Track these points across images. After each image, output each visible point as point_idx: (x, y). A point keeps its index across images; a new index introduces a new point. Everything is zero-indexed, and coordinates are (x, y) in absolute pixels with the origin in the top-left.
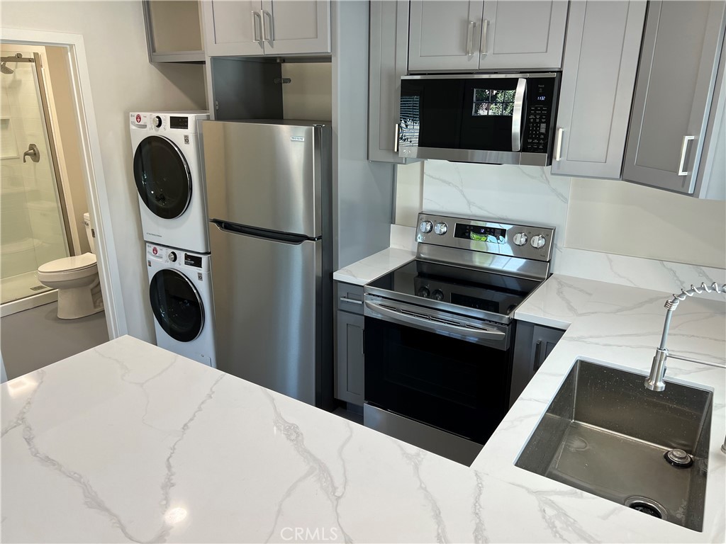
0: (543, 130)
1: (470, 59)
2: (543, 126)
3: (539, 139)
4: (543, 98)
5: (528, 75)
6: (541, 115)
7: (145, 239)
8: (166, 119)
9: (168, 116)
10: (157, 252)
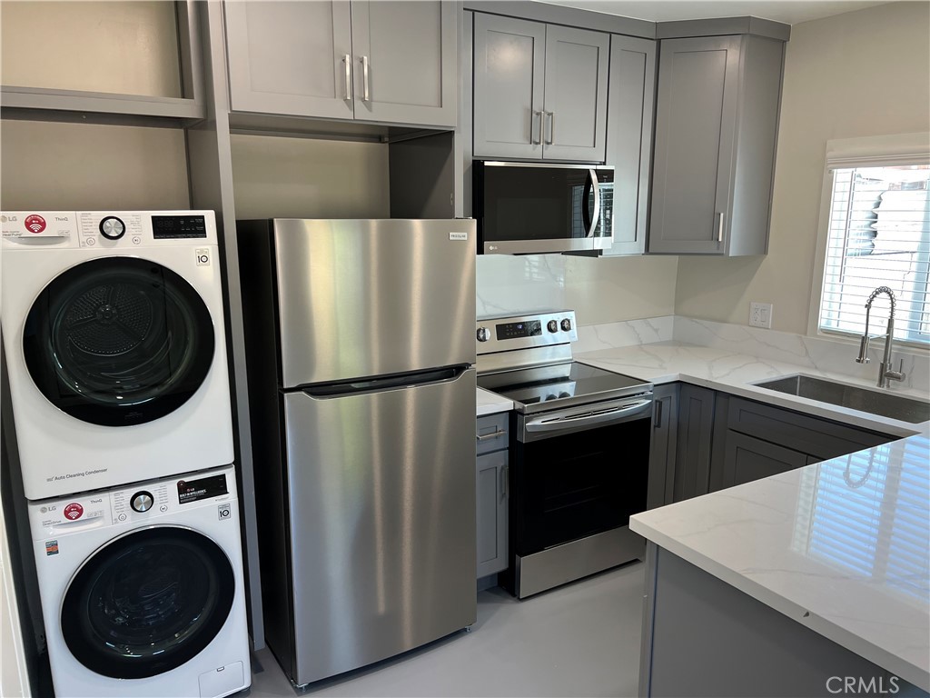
1: (535, 148)
5: (592, 167)
6: (607, 202)
8: (140, 222)
9: (145, 217)
10: (81, 511)
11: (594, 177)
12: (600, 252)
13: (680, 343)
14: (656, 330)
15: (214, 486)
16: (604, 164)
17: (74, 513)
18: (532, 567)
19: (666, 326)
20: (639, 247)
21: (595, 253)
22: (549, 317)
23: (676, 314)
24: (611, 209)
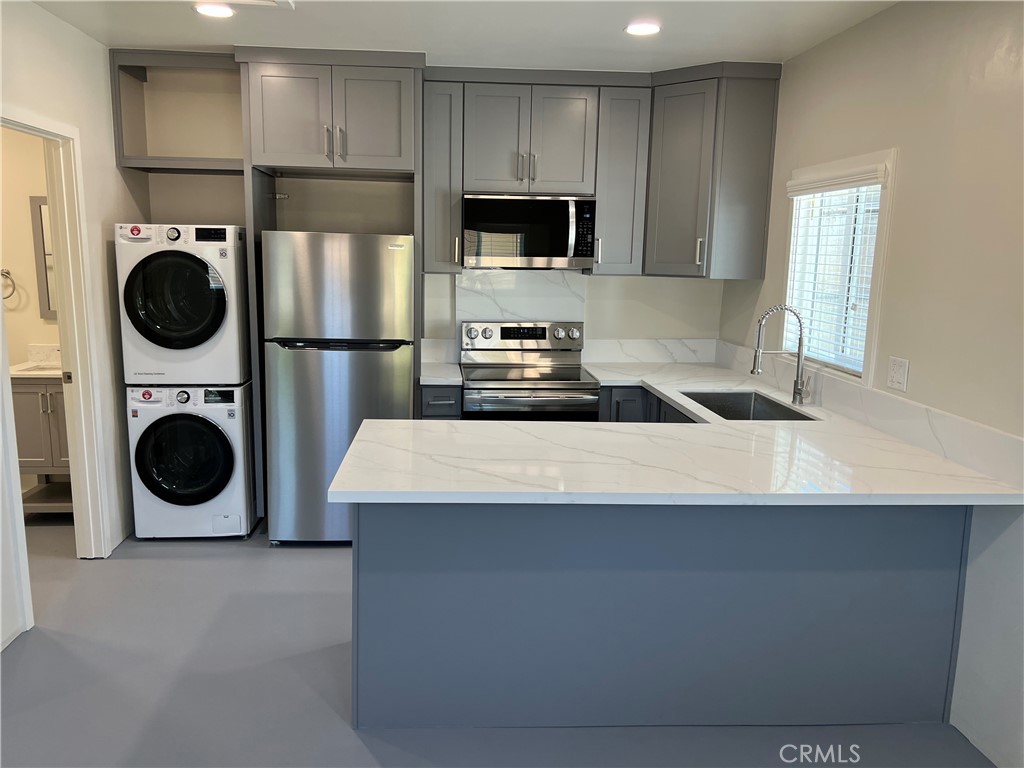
0: (590, 240)
1: (521, 184)
2: (590, 236)
3: (587, 247)
4: (588, 216)
5: (574, 198)
6: (588, 228)
7: (127, 382)
8: (189, 231)
9: (192, 228)
10: (151, 396)
11: (572, 205)
14: (694, 352)
15: (227, 397)
16: (593, 195)
17: (147, 396)
19: (708, 349)
20: (634, 269)
23: (719, 337)
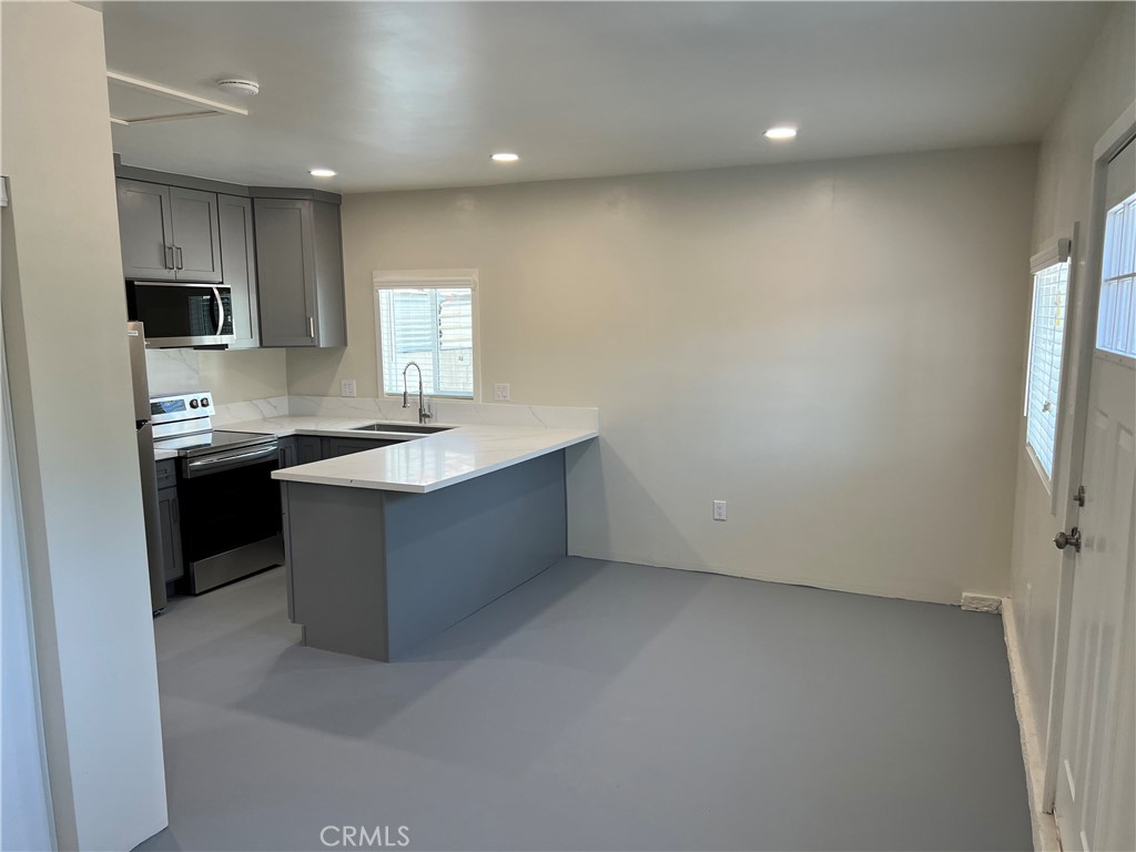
0: (230, 320)
1: (169, 272)
2: (230, 317)
3: (229, 326)
11: (216, 292)
12: (226, 346)
13: (294, 415)
14: (275, 407)
16: (222, 283)
18: (203, 570)
19: (283, 403)
20: (254, 343)
21: (223, 347)
22: (192, 397)
23: (289, 394)
24: (231, 315)
